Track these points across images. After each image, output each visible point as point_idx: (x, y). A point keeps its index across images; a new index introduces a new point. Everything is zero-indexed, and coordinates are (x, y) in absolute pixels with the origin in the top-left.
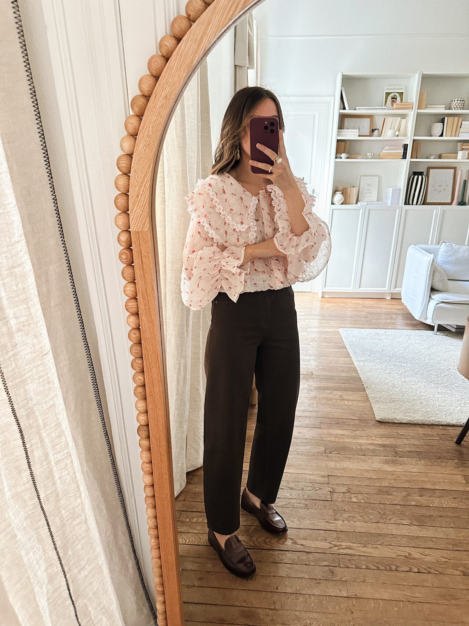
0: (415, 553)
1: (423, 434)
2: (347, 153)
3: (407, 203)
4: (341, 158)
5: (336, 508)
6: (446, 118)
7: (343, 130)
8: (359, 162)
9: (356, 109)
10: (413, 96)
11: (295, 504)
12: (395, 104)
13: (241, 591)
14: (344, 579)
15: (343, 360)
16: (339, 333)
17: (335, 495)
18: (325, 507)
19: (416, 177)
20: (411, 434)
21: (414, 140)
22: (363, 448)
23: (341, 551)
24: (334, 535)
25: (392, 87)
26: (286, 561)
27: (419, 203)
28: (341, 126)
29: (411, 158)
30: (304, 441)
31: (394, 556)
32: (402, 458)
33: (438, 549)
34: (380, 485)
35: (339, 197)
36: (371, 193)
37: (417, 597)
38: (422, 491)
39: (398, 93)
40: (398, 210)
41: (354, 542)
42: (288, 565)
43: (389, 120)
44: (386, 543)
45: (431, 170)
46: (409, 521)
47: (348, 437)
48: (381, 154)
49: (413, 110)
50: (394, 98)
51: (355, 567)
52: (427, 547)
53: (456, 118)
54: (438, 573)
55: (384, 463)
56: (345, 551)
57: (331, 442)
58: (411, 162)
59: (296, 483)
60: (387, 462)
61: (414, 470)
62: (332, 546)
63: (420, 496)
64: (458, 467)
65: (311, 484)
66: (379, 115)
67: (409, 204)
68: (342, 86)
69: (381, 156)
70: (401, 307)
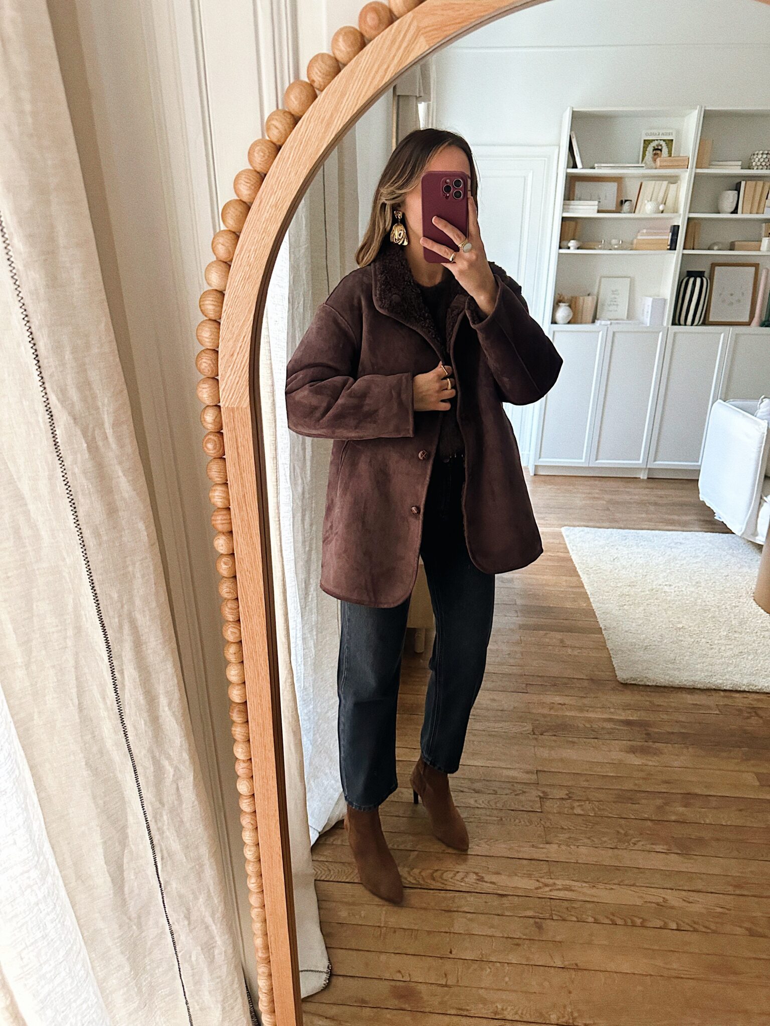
0: (673, 899)
1: (693, 704)
2: (578, 240)
3: (676, 321)
4: (569, 248)
5: (548, 824)
6: (743, 183)
7: (572, 202)
8: (599, 254)
9: (594, 168)
10: (688, 144)
11: (483, 818)
12: (658, 160)
13: (393, 955)
14: (558, 938)
15: (566, 581)
16: (560, 535)
17: (548, 803)
18: (531, 822)
19: (692, 280)
20: (673, 704)
21: (689, 219)
22: (594, 726)
23: (555, 894)
24: (545, 866)
25: (656, 131)
26: (466, 909)
27: (696, 322)
28: (569, 196)
29: (684, 249)
30: (499, 713)
31: (639, 902)
32: (657, 744)
33: (712, 893)
34: (619, 787)
35: (563, 312)
36: (617, 305)
37: (675, 969)
38: (688, 798)
39: (664, 140)
40: (661, 334)
41: (575, 879)
42: (469, 916)
43: (649, 186)
44: (626, 882)
45: (717, 268)
46: (665, 847)
47: (571, 707)
48: (635, 241)
49: (689, 170)
50: (658, 150)
51: (576, 919)
52: (693, 889)
53: (760, 183)
54: (709, 931)
55: (627, 752)
56: (561, 894)
57: (544, 716)
58: (683, 254)
59: (484, 782)
60: (633, 750)
61: (676, 764)
62: (541, 885)
63: (685, 806)
64: (747, 760)
65: (509, 785)
66: (633, 177)
67: (680, 324)
68: (571, 130)
69: (634, 246)
70: (663, 493)
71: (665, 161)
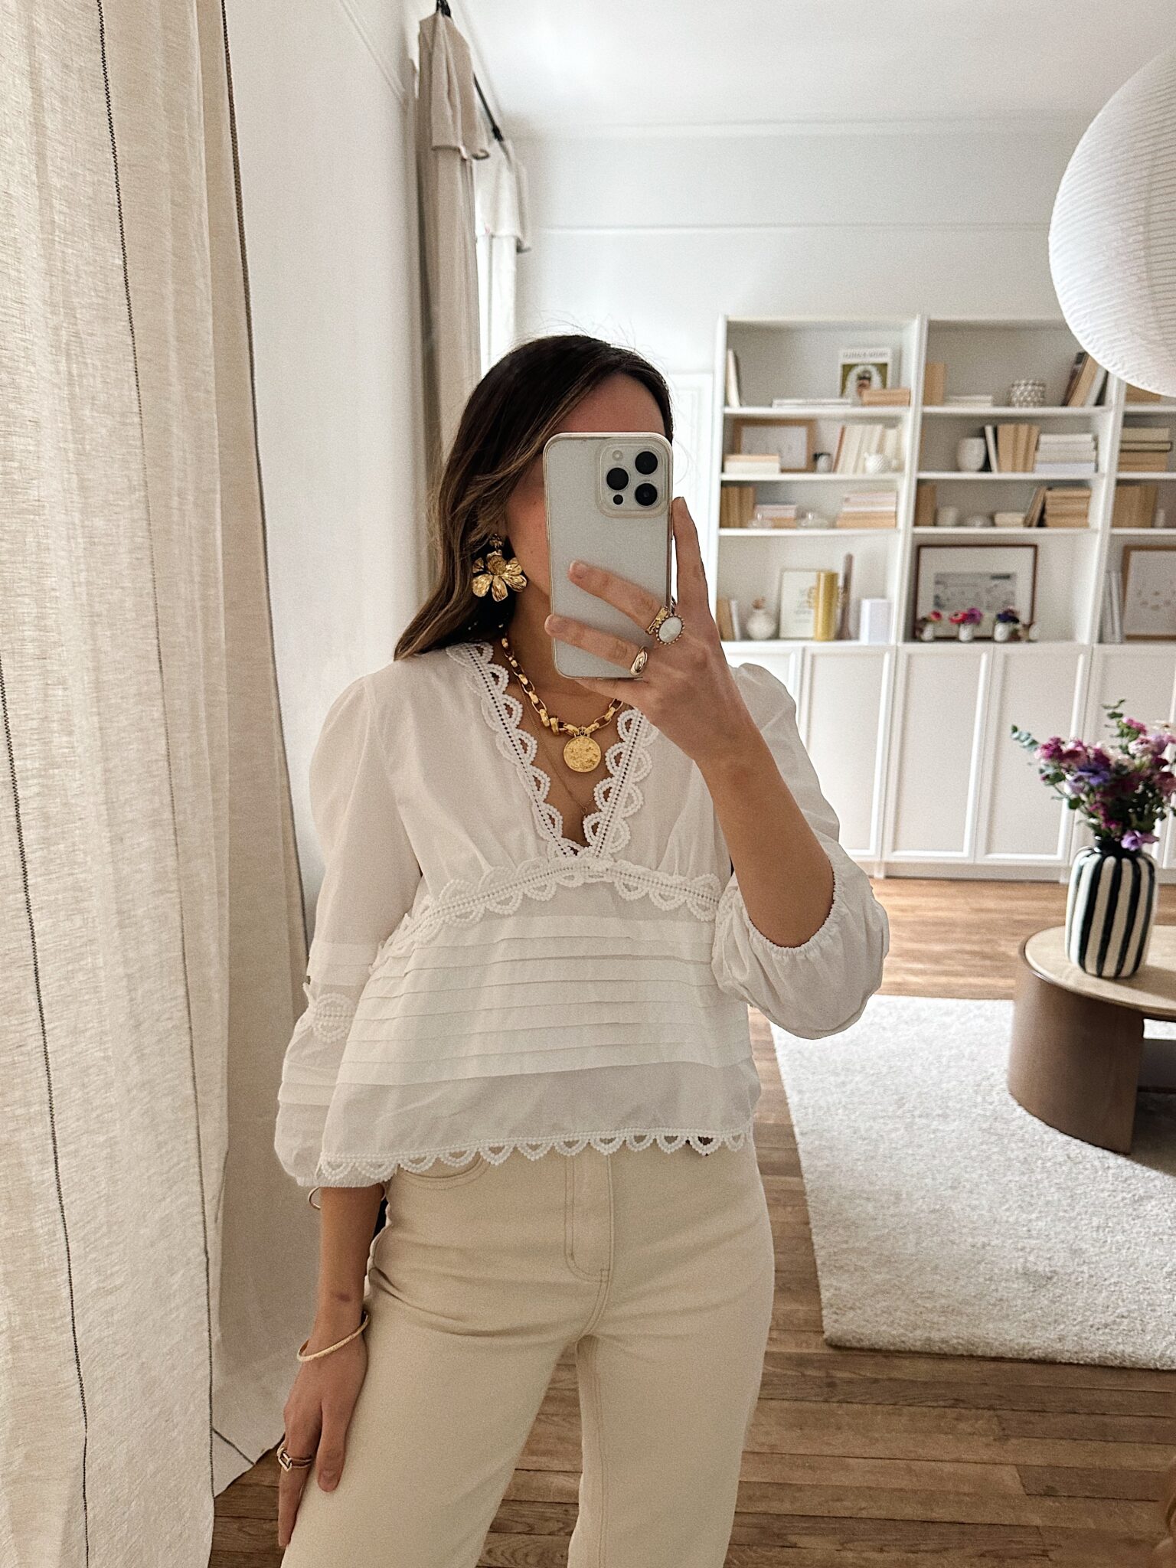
7: (735, 456)
9: (770, 405)
12: (865, 392)
21: (919, 481)
25: (857, 351)
28: (731, 447)
29: (916, 524)
39: (874, 364)
40: (887, 657)
43: (855, 432)
48: (842, 515)
49: (912, 409)
50: (864, 379)
53: (1025, 428)
58: (914, 535)
64: (1005, 1437)
66: (831, 419)
67: (915, 640)
68: (727, 349)
69: (838, 523)
70: (910, 903)
71: (876, 395)
